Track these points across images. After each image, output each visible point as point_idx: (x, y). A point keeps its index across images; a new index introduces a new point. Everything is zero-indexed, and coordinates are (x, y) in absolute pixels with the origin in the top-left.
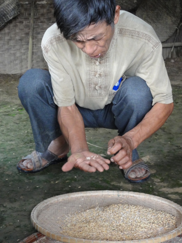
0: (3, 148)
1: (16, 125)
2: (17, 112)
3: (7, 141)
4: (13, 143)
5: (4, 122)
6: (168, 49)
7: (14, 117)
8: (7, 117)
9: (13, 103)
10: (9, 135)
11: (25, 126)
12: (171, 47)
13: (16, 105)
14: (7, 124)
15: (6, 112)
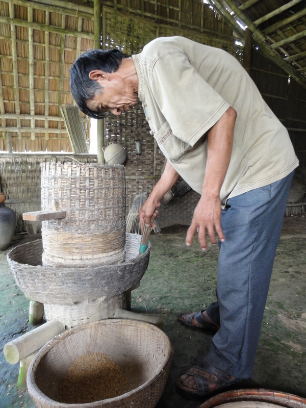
0: (189, 294)
1: (195, 271)
2: (195, 259)
3: (191, 287)
4: (195, 289)
5: (187, 269)
6: (299, 207)
7: (193, 263)
8: (188, 264)
9: (192, 251)
10: (191, 281)
11: (202, 273)
12: (302, 206)
13: (194, 252)
14: (189, 270)
15: (187, 258)
